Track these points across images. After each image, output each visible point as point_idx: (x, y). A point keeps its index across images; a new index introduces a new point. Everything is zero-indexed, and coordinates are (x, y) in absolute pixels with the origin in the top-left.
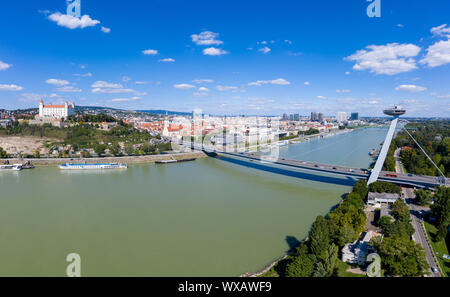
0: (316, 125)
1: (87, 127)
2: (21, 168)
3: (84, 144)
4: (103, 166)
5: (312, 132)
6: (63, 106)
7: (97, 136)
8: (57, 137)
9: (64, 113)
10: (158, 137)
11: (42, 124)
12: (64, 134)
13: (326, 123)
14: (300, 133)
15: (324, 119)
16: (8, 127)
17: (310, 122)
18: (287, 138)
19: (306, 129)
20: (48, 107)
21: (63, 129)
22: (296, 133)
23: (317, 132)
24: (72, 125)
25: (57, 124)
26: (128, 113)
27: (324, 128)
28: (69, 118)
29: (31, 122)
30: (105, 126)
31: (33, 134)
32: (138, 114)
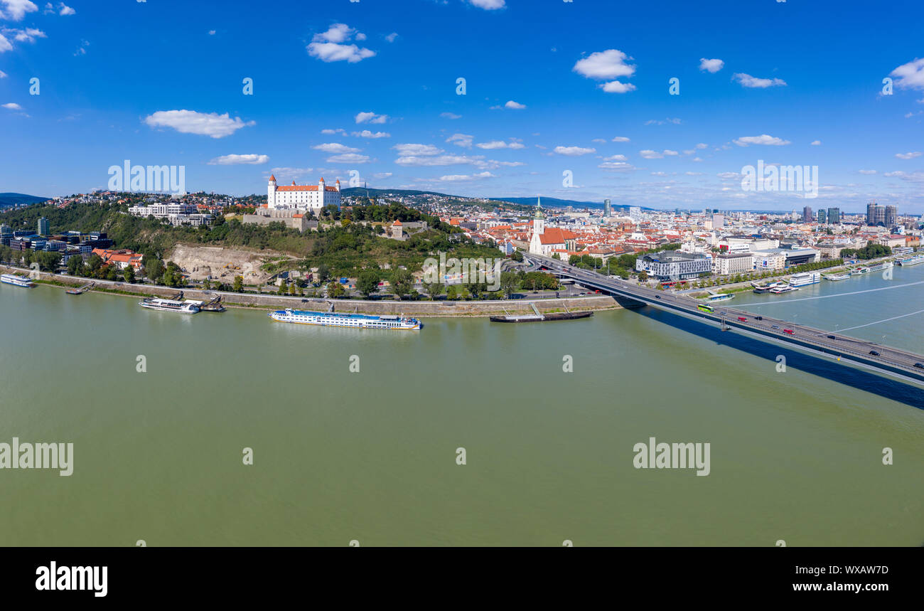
0: (881, 235)
1: (358, 231)
2: (199, 309)
3: (346, 268)
4: (364, 322)
5: (874, 252)
6: (315, 189)
7: (377, 251)
8: (293, 251)
9: (316, 201)
10: (517, 257)
11: (267, 221)
12: (309, 245)
13: (903, 231)
14: (846, 253)
15: (898, 221)
16: (203, 227)
17: (865, 228)
18: (816, 267)
19: (859, 244)
20: (286, 189)
21: (309, 233)
22: (835, 253)
23: (886, 251)
24: (326, 226)
25: (297, 224)
26: (471, 204)
27: (902, 242)
28: (324, 212)
29: (246, 219)
30: (396, 231)
31: (246, 242)
32: (493, 205)
